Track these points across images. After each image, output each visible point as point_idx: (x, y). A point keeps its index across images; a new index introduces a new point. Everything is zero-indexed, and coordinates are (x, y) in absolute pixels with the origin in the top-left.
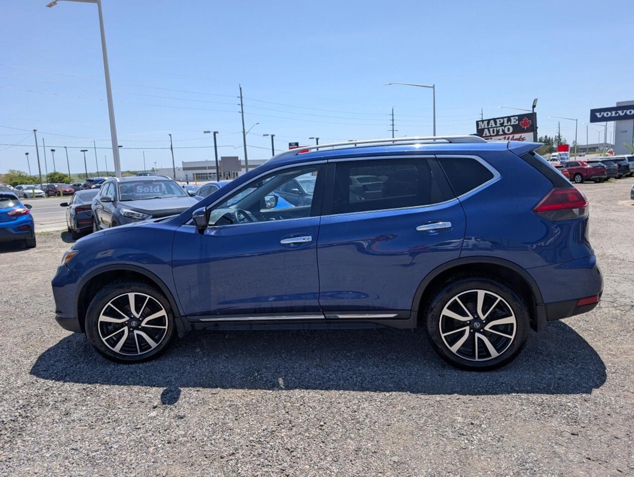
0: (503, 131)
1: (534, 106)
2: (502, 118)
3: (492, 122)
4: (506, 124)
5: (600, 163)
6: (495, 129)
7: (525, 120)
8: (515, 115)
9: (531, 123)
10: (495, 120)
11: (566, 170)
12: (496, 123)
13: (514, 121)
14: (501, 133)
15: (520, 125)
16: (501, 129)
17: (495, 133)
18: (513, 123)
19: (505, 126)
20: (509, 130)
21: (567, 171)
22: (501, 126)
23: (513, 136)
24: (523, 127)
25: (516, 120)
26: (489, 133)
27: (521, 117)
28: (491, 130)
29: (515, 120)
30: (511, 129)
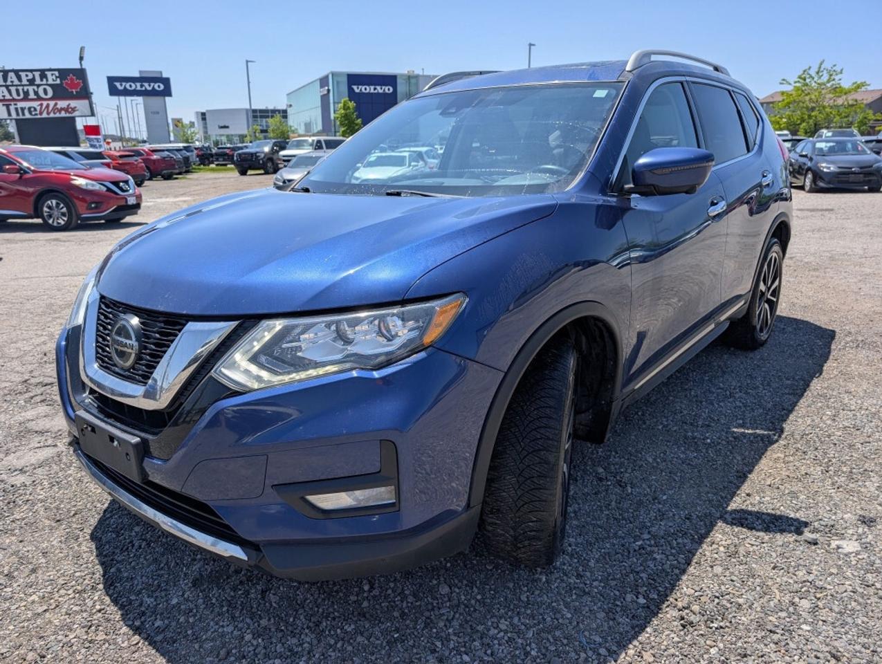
0: (36, 93)
1: (81, 58)
2: (31, 71)
3: (11, 75)
4: (38, 81)
5: (167, 153)
6: (20, 88)
7: (71, 79)
8: (53, 67)
9: (82, 85)
10: (17, 72)
11: (140, 161)
12: (19, 79)
13: (52, 78)
14: (32, 96)
15: (64, 85)
16: (31, 89)
17: (22, 96)
18: (50, 82)
19: (38, 86)
20: (45, 92)
21: (141, 163)
22: (30, 85)
23: (56, 104)
24: (70, 90)
25: (56, 77)
26: (11, 94)
27: (63, 73)
28: (13, 89)
29: (54, 77)
30: (50, 93)
